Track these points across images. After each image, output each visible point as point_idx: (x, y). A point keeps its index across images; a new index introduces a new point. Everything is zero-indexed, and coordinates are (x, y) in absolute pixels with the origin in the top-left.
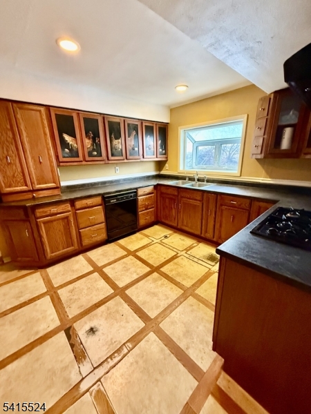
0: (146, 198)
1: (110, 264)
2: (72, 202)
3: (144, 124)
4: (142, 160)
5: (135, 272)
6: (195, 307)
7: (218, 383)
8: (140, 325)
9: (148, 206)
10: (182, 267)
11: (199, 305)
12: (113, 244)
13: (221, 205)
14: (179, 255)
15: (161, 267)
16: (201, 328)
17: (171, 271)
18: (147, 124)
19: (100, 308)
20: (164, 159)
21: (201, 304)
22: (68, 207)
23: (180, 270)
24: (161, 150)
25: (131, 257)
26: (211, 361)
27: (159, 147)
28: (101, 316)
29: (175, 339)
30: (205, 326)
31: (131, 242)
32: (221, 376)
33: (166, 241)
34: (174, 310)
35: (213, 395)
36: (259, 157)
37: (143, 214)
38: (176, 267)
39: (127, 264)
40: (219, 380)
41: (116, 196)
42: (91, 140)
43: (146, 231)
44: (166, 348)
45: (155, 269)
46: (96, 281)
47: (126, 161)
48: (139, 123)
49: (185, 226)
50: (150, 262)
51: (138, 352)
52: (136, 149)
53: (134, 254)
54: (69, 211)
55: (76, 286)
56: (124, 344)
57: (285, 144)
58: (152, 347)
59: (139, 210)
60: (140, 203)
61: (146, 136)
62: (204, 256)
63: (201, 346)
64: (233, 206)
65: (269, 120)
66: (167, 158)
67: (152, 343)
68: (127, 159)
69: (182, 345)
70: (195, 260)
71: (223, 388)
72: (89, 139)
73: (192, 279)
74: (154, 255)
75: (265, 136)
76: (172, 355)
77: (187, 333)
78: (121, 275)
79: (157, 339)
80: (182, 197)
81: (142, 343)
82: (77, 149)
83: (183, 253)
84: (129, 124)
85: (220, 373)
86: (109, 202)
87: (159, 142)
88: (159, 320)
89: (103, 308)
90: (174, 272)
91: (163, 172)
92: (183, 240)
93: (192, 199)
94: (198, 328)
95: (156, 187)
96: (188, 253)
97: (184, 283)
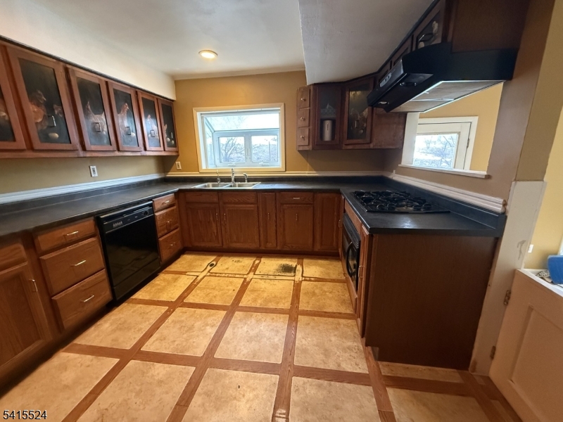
0: (166, 213)
1: (148, 335)
2: (29, 238)
3: (140, 96)
4: (144, 153)
5: (207, 325)
6: (312, 324)
7: (383, 374)
8: (274, 380)
9: (170, 225)
10: (264, 291)
11: (314, 319)
12: (124, 305)
13: (282, 204)
14: (248, 280)
15: (239, 301)
16: (333, 339)
17: (255, 300)
18: (145, 97)
19: (193, 403)
20: (174, 154)
21: (316, 318)
22: (20, 250)
23: (265, 295)
24: (169, 139)
25: (179, 310)
26: (364, 360)
27: (165, 135)
28: (205, 411)
29: (322, 367)
30: (335, 335)
31: (162, 290)
32: (380, 366)
33: (215, 270)
34: (295, 338)
35: (388, 386)
36: (307, 148)
37: (165, 240)
38: (256, 294)
39: (182, 321)
40: (382, 371)
41: (121, 214)
42: (43, 107)
43: (175, 266)
44: (321, 381)
45: (233, 308)
46: (143, 373)
47: (117, 154)
48: (132, 92)
49: (236, 242)
50: (218, 302)
51: (298, 409)
52: (133, 134)
53: (181, 302)
54: (22, 261)
55: (103, 406)
56: (274, 416)
57: (327, 136)
58: (308, 392)
59: (159, 235)
60: (159, 223)
61: (146, 117)
62: (277, 270)
63: (347, 355)
64: (297, 203)
65: (311, 111)
66: (177, 152)
67: (303, 388)
68: (118, 150)
69: (332, 366)
70: (272, 277)
71: (389, 375)
72: (38, 105)
73: (285, 298)
74: (216, 293)
75: (311, 127)
76: (332, 383)
77: (327, 353)
78: (187, 340)
79: (305, 379)
80: (225, 203)
81: (294, 397)
82: (9, 122)
83: (251, 275)
84: (116, 92)
85: (378, 366)
86: (110, 226)
87: (165, 128)
88: (290, 360)
89: (196, 401)
90: (259, 301)
91: (171, 174)
92: (238, 261)
93: (241, 203)
94: (331, 341)
95: (177, 194)
96: (257, 272)
97: (281, 306)
